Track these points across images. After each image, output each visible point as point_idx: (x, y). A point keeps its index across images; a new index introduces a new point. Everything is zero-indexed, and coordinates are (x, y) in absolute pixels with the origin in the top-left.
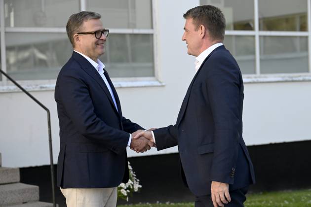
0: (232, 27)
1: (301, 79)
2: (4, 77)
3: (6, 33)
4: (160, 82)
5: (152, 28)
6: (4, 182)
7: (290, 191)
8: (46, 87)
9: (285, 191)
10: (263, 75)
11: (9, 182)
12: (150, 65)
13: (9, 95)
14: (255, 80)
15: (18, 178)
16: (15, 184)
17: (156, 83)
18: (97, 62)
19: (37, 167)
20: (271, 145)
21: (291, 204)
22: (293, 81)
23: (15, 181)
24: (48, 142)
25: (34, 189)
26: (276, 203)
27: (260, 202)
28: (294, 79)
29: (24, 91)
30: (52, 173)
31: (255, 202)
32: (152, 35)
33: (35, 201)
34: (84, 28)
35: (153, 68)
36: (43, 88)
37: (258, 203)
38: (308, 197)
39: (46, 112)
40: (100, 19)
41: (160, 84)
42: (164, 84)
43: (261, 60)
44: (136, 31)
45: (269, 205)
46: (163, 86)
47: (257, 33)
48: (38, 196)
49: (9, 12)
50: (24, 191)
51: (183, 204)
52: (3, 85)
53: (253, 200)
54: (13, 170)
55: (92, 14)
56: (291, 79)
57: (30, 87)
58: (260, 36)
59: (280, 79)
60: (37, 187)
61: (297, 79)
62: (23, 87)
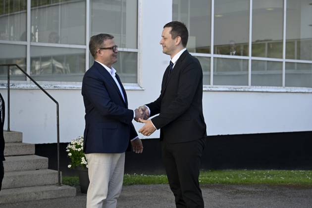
0: (195, 51)
1: (242, 90)
2: (28, 79)
3: (31, 46)
4: (141, 87)
5: (137, 48)
6: (24, 154)
7: (230, 170)
8: (58, 87)
9: (227, 170)
10: (215, 86)
11: (27, 154)
12: (134, 75)
13: (31, 91)
14: (209, 89)
15: (33, 151)
16: (31, 156)
17: (139, 88)
18: (111, 68)
19: (49, 144)
20: (218, 136)
21: (231, 179)
22: (236, 91)
23: (31, 153)
24: (56, 126)
25: (45, 160)
26: (220, 178)
27: (209, 177)
28: (237, 90)
29: (41, 88)
30: (58, 148)
31: (205, 177)
32: (137, 53)
33: (45, 169)
34: (105, 45)
35: (136, 77)
36: (56, 87)
37: (207, 178)
38: (243, 175)
39: (56, 104)
40: (113, 39)
41: (141, 89)
42: (143, 89)
43: (214, 75)
44: (125, 50)
45: (215, 179)
46: (143, 90)
47: (212, 55)
48: (47, 165)
49: (35, 31)
50: (37, 161)
51: (153, 176)
52: (27, 84)
53: (204, 175)
54: (30, 145)
55: (108, 36)
56: (235, 90)
57: (47, 86)
58: (214, 58)
59: (227, 89)
60: (47, 158)
61: (239, 90)
62: (42, 86)
